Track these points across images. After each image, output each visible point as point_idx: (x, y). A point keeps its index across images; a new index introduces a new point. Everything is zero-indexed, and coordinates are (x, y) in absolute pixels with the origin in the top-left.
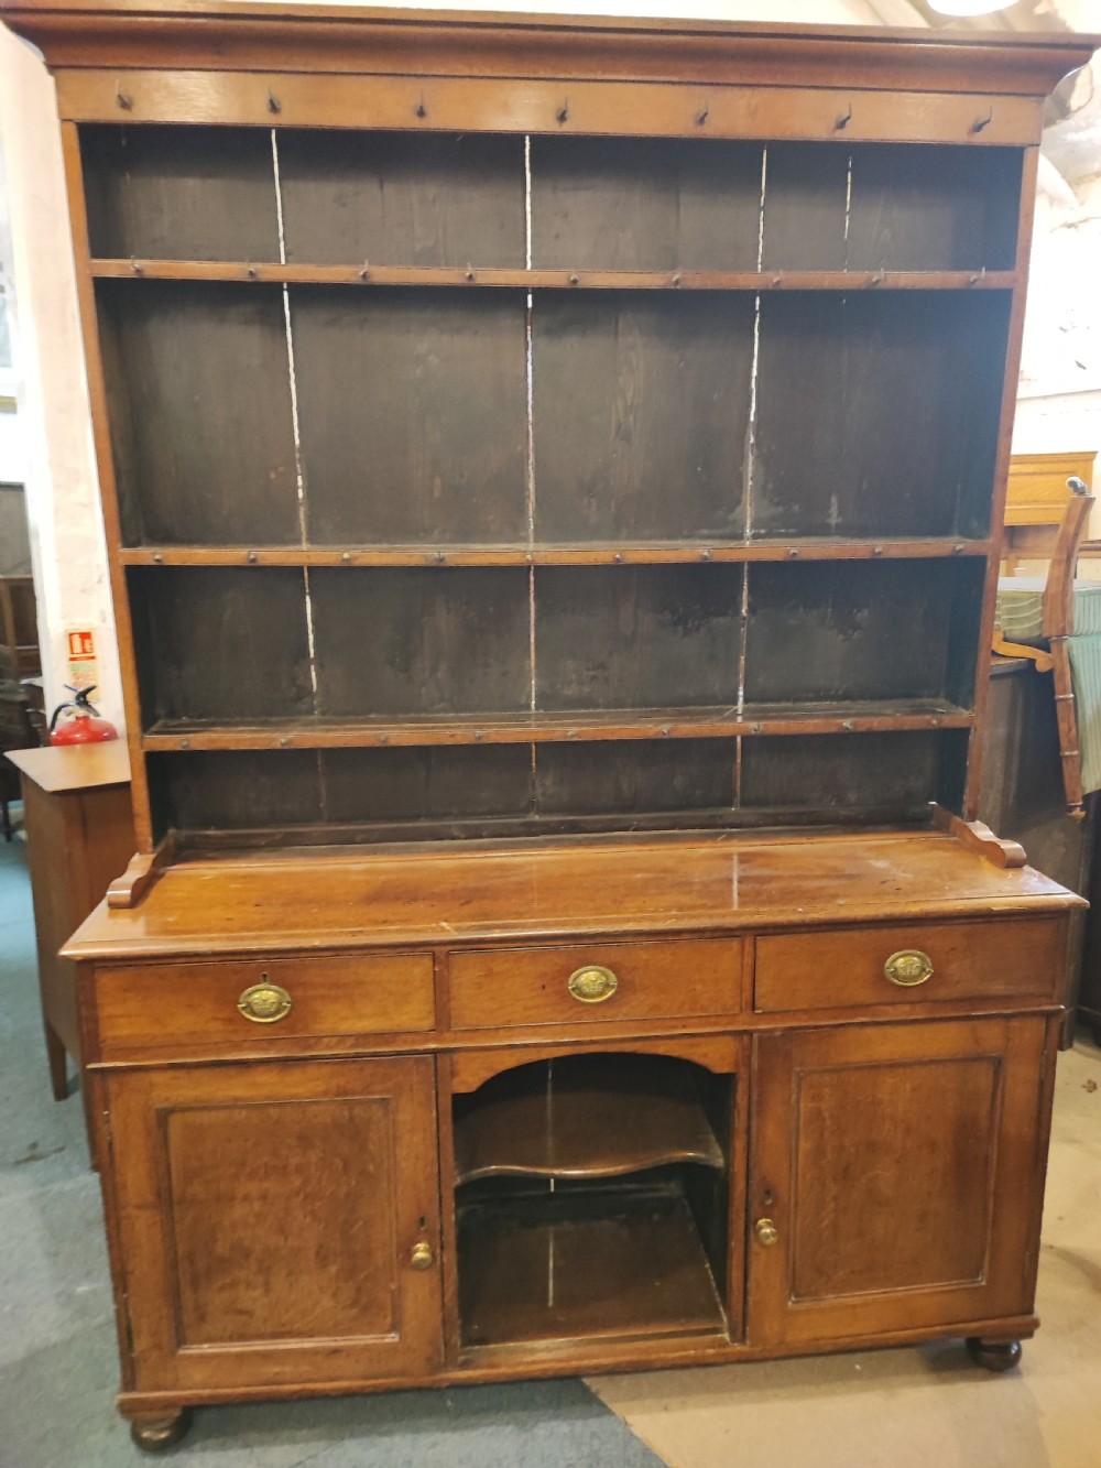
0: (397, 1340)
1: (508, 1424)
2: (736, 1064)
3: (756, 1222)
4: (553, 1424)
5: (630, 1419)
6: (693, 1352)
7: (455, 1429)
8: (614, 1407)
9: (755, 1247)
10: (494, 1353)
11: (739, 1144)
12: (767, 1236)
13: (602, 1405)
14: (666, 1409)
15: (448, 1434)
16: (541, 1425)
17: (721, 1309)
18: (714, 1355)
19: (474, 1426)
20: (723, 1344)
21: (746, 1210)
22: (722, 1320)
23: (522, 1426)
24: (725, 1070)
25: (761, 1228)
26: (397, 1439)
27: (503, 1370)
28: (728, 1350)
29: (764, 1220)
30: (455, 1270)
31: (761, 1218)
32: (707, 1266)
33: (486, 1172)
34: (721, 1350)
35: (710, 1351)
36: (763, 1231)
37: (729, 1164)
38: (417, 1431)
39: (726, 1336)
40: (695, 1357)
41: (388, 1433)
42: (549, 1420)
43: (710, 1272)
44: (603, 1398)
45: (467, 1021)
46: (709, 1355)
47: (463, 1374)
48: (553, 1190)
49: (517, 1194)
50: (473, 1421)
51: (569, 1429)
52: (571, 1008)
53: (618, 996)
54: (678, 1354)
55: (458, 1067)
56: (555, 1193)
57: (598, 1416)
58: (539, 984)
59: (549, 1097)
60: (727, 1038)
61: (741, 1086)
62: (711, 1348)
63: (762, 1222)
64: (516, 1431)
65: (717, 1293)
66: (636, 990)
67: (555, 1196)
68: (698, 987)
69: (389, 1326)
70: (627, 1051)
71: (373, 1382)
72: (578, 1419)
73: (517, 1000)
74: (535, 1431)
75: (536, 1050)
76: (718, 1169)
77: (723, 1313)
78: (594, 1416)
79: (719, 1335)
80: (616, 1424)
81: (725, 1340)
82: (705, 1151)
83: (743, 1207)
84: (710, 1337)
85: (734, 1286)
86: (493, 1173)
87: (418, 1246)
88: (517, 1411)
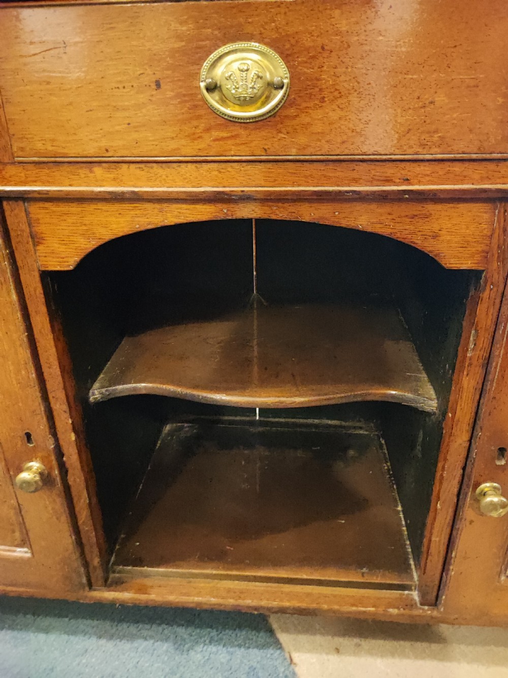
0: (29, 555)
1: (167, 639)
2: (486, 256)
3: (477, 485)
4: (213, 648)
5: (296, 657)
6: (373, 609)
7: (111, 637)
8: (283, 637)
9: (468, 513)
10: (147, 576)
11: (468, 383)
12: (494, 506)
13: (271, 632)
14: (337, 651)
15: (103, 642)
16: (199, 648)
17: (412, 562)
18: (398, 615)
19: (132, 637)
20: (411, 605)
21: (464, 469)
22: (412, 577)
23: (179, 643)
24: (466, 265)
25: (484, 494)
26: (52, 637)
27: (153, 597)
28: (415, 612)
29: (488, 484)
30: (85, 494)
31: (485, 481)
32: (400, 508)
33: (135, 389)
34: (407, 612)
35: (394, 611)
36: (488, 499)
37: (445, 407)
38: (74, 633)
39: (415, 595)
40: (374, 614)
41: (47, 631)
42: (210, 642)
43: (402, 515)
44: (275, 626)
45: (39, 146)
46: (391, 615)
47: (109, 595)
48: (257, 418)
49: (226, 418)
50: (133, 629)
51: (228, 658)
52: (208, 130)
53: (292, 111)
54: (354, 608)
55: (41, 228)
56: (259, 421)
57: (263, 646)
58: (148, 79)
59: (255, 322)
60: (479, 211)
61: (488, 296)
62: (394, 607)
63: (486, 486)
64: (171, 649)
65: (408, 542)
66: (323, 100)
67: (261, 423)
68: (441, 99)
69: (18, 541)
70: (306, 219)
71: (14, 589)
72: (240, 646)
73: (116, 109)
74: (192, 653)
75: (157, 206)
76: (428, 414)
77: (413, 567)
78: (257, 647)
79: (406, 592)
80: (279, 661)
81: (412, 599)
82: (415, 391)
83: (460, 464)
84: (396, 593)
85: (433, 549)
86: (144, 392)
87: (31, 464)
88: (179, 625)
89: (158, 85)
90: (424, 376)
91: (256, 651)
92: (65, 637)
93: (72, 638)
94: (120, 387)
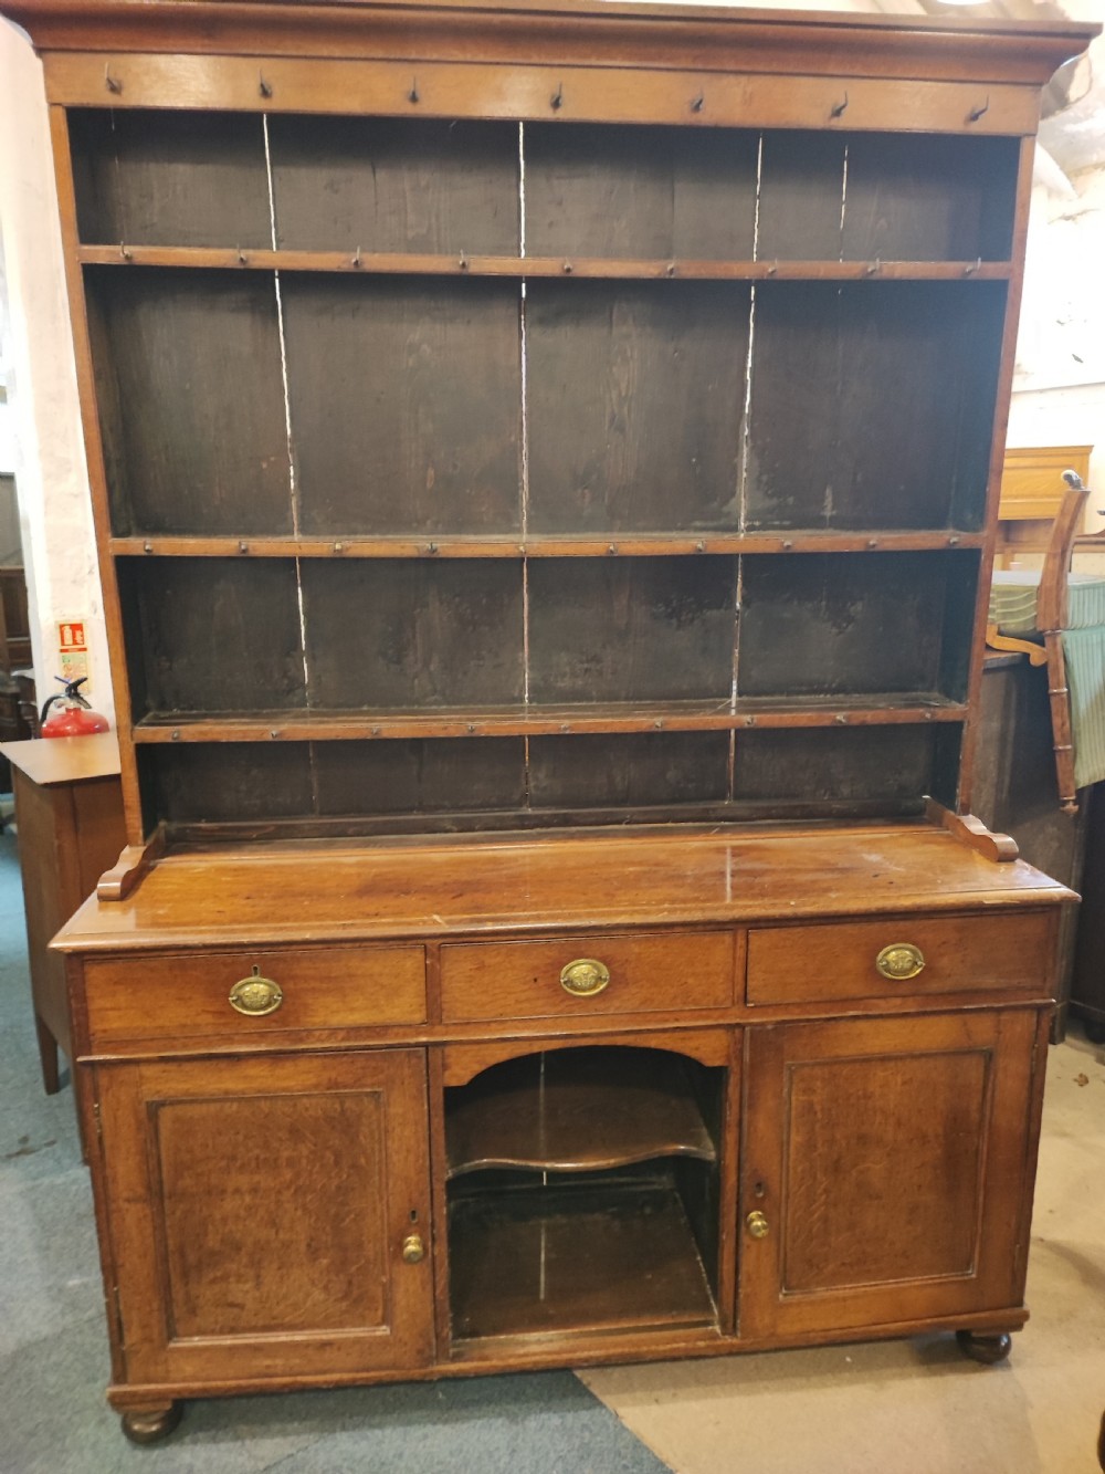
0: (388, 1333)
1: (500, 1415)
2: (728, 1057)
4: (544, 1416)
5: (622, 1411)
6: (683, 1344)
7: (446, 1422)
8: (605, 1399)
9: (745, 1240)
10: (485, 1345)
11: (730, 1137)
12: (758, 1229)
13: (593, 1398)
14: (657, 1401)
15: (439, 1427)
16: (532, 1417)
17: (712, 1302)
18: (705, 1347)
19: (466, 1419)
20: (714, 1337)
21: (738, 1202)
22: (713, 1313)
23: (513, 1418)
24: (717, 1063)
25: (752, 1220)
27: (495, 1362)
28: (719, 1342)
29: (755, 1213)
30: (446, 1263)
31: (752, 1212)
32: (699, 1258)
33: (478, 1165)
34: (712, 1343)
35: (701, 1344)
36: (755, 1224)
37: (720, 1158)
38: (409, 1423)
39: (717, 1329)
40: (686, 1350)
41: (380, 1426)
42: (541, 1412)
43: (701, 1264)
44: (594, 1390)
45: (459, 1015)
46: (700, 1348)
47: (454, 1367)
48: (545, 1183)
49: (510, 1187)
50: (464, 1413)
51: (560, 1421)
52: (562, 1001)
53: (610, 990)
54: (669, 1346)
55: (450, 1061)
56: (547, 1187)
57: (589, 1408)
58: (531, 977)
59: (542, 1090)
60: (720, 1032)
61: (733, 1080)
62: (701, 1340)
63: (753, 1214)
64: (507, 1423)
65: (708, 1286)
66: (628, 984)
67: (548, 1189)
68: (690, 981)
69: (379, 1320)
70: (619, 1044)
71: (365, 1375)
72: (569, 1411)
73: (509, 993)
74: (526, 1423)
75: (528, 1043)
76: (710, 1163)
77: (714, 1305)
78: (584, 1409)
79: (710, 1328)
80: (607, 1416)
81: (716, 1333)
82: (697, 1144)
83: (734, 1200)
84: (701, 1330)
85: (725, 1278)
86: (485, 1167)
87: (409, 1239)
88: (508, 1403)
89: (535, 980)
90: (704, 1131)
91: (584, 1412)
92: (400, 1430)
93: (408, 1428)
94: (467, 1165)
